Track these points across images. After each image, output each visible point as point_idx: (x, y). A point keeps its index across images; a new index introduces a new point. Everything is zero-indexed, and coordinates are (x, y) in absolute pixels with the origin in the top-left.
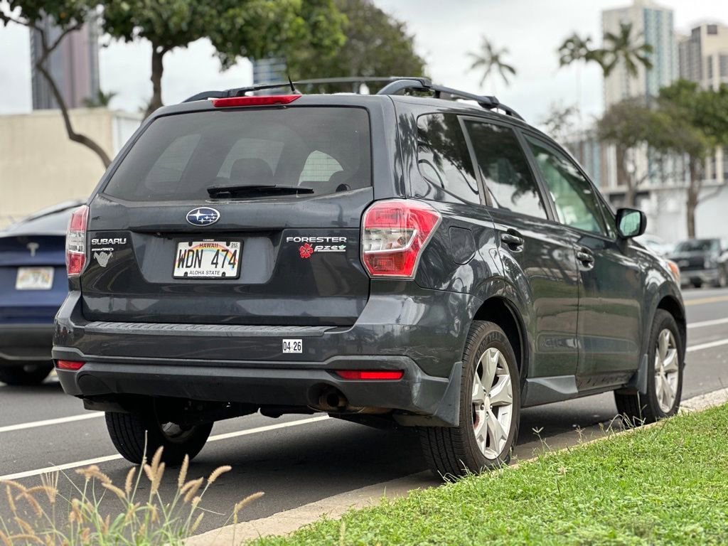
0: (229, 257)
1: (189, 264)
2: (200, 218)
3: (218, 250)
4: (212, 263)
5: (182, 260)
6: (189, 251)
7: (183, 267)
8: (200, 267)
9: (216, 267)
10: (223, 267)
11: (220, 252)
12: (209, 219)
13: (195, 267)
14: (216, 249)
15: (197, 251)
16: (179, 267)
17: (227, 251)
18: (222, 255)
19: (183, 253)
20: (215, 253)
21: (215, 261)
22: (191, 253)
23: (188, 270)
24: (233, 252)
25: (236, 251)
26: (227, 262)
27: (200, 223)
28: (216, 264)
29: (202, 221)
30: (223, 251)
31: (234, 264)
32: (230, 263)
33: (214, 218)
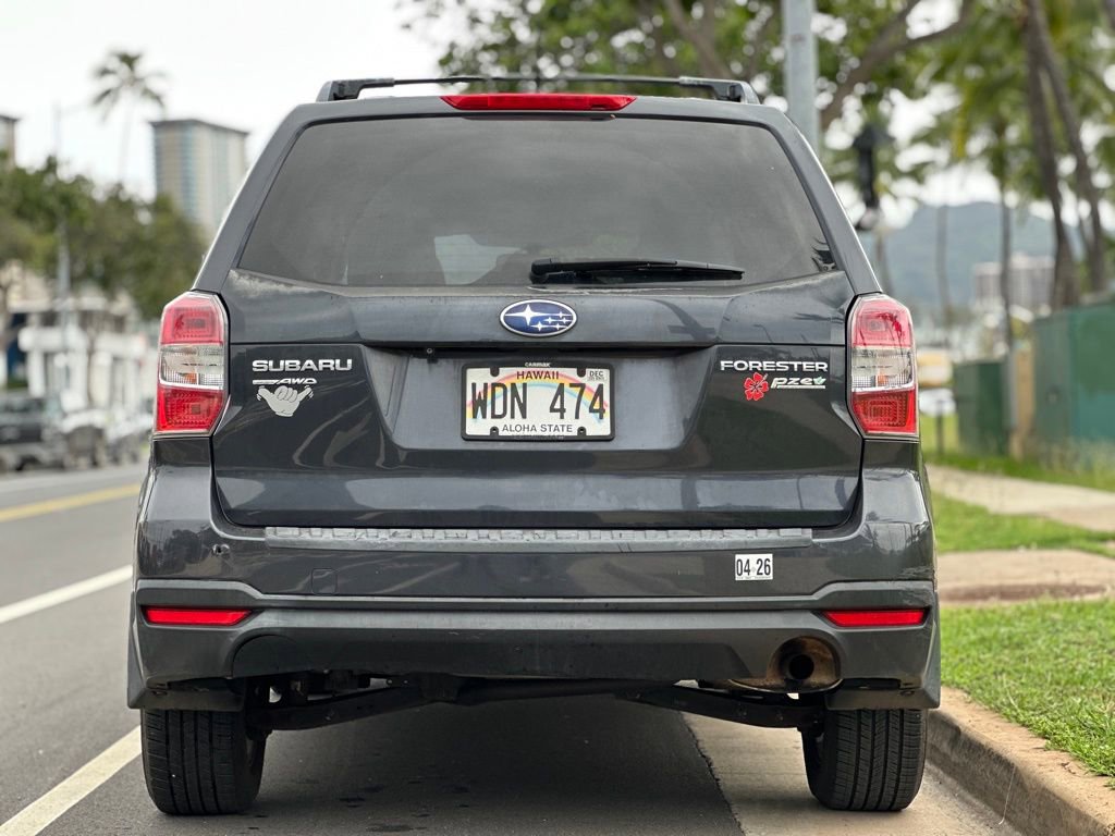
0: (587, 398)
1: (499, 411)
2: (535, 320)
3: (562, 385)
4: (552, 410)
5: (479, 404)
6: (494, 385)
7: (484, 416)
8: (524, 416)
9: (562, 417)
10: (577, 417)
11: (567, 387)
12: (554, 323)
13: (513, 416)
14: (556, 383)
15: (513, 385)
16: (475, 416)
17: (583, 386)
18: (571, 394)
19: (480, 388)
20: (555, 391)
21: (557, 406)
22: (499, 391)
23: (499, 423)
24: (595, 389)
25: (601, 387)
26: (584, 409)
27: (536, 331)
28: (562, 411)
29: (540, 326)
30: (572, 385)
31: (601, 411)
32: (592, 410)
33: (565, 321)
